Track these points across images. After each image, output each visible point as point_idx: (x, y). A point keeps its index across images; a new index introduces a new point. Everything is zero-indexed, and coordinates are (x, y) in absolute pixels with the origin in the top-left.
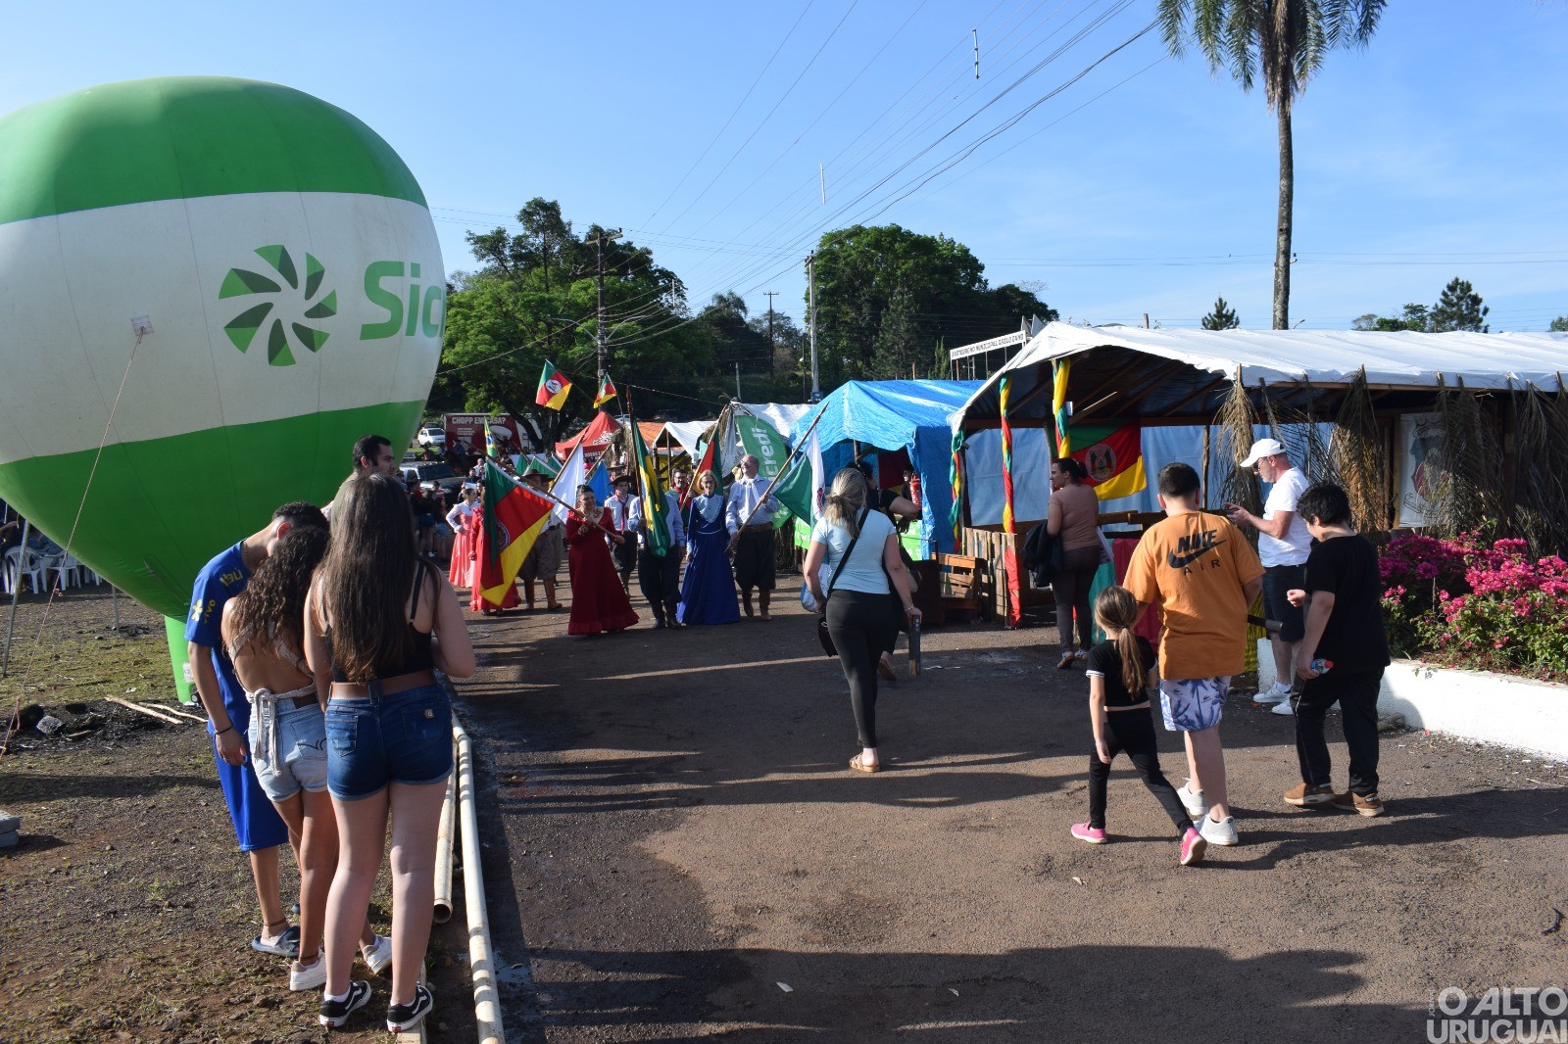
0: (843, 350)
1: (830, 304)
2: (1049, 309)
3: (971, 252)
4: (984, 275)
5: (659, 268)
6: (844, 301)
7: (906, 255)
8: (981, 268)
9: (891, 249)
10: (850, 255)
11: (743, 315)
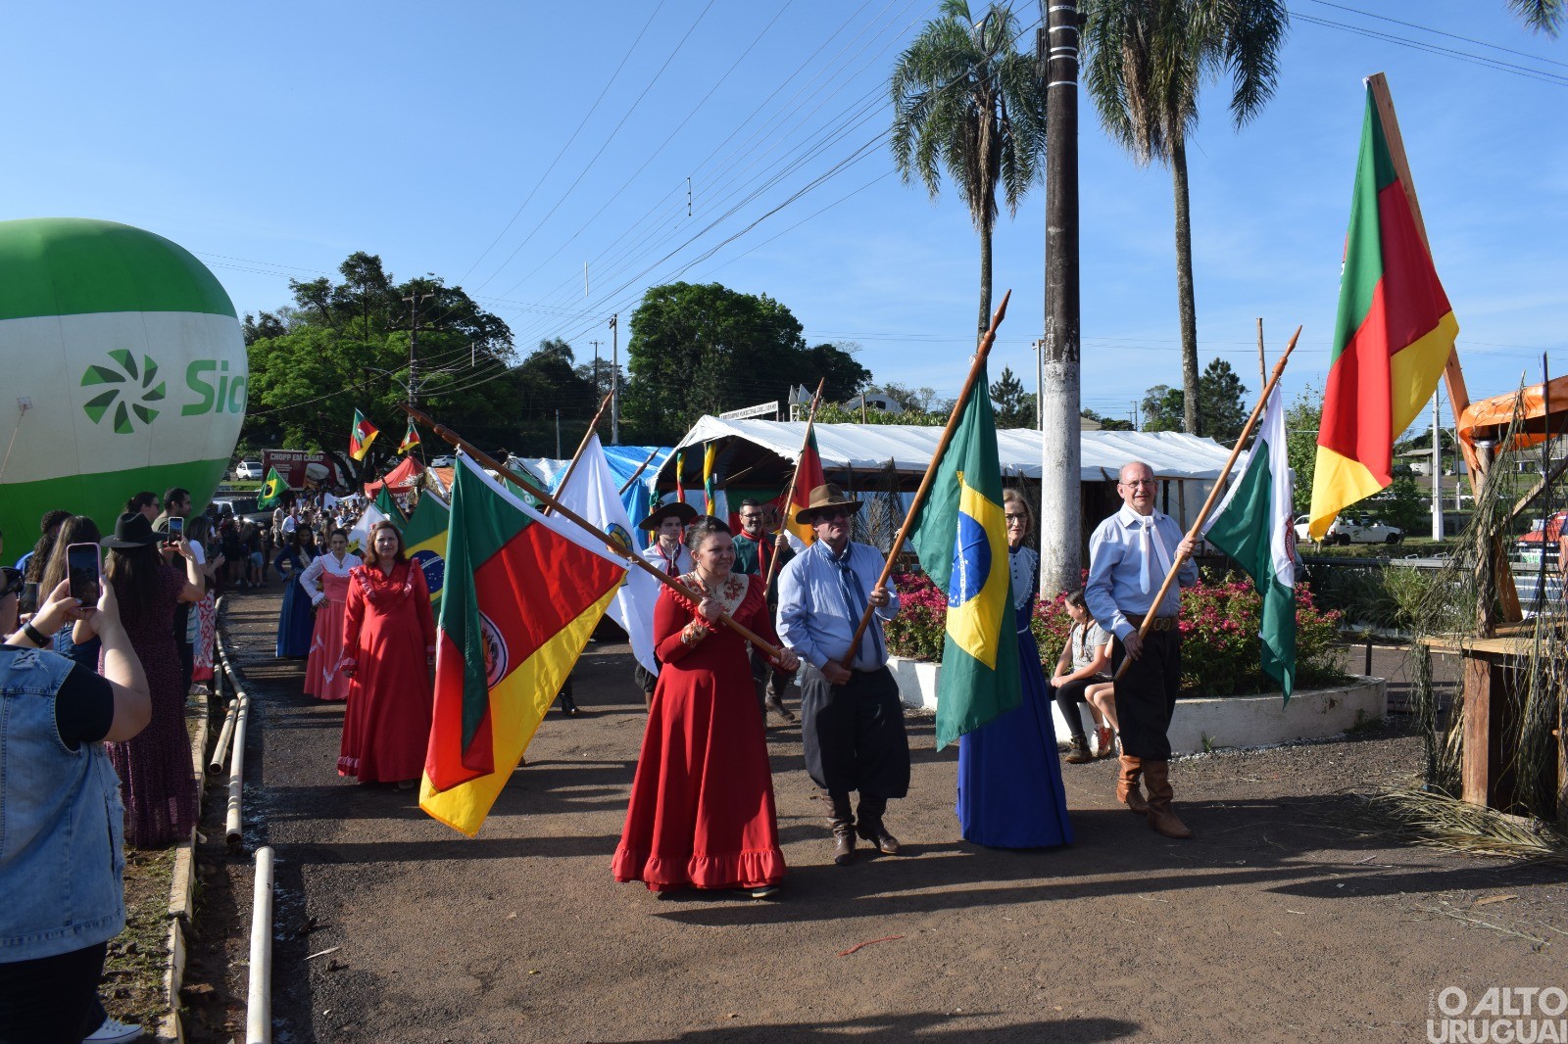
0: (663, 399)
1: (652, 356)
2: (863, 369)
3: (791, 313)
4: (803, 335)
5: (487, 313)
6: (666, 353)
7: (727, 313)
8: (800, 328)
9: (712, 307)
10: (673, 310)
11: (569, 362)
